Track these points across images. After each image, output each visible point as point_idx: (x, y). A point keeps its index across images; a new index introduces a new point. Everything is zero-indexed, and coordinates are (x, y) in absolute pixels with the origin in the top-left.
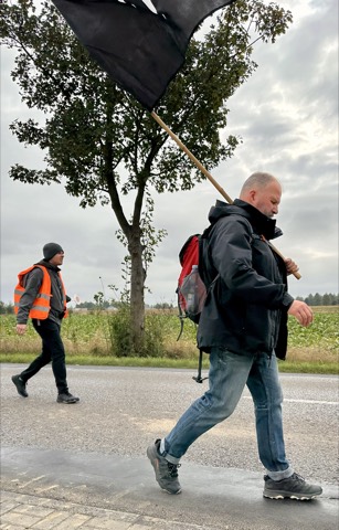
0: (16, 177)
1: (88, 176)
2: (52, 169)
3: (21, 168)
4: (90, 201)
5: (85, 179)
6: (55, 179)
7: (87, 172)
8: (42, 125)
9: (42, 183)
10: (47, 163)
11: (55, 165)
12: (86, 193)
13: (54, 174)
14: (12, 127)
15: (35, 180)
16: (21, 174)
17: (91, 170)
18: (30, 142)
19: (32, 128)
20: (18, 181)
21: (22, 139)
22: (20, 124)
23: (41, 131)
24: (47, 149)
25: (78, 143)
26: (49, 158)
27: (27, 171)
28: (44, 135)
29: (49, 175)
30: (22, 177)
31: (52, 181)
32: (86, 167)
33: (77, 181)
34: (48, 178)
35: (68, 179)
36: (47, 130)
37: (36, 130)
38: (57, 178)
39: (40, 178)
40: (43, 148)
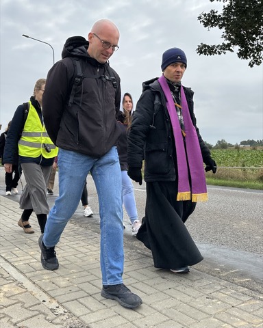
0: (201, 52)
1: (255, 43)
2: (227, 42)
3: (205, 46)
4: (256, 61)
5: (253, 45)
6: (229, 49)
7: (254, 40)
8: (220, 12)
9: (220, 54)
10: (224, 39)
11: (229, 39)
12: (253, 56)
13: (229, 45)
14: (200, 18)
15: (215, 52)
16: (205, 50)
17: (258, 38)
18: (212, 26)
19: (214, 16)
20: (203, 55)
21: (206, 25)
22: (205, 15)
23: (220, 16)
24: (224, 28)
25: (248, 19)
26: (225, 34)
27: (209, 47)
28: (222, 19)
29: (225, 47)
30: (205, 52)
31: (227, 51)
32: (254, 36)
33: (246, 48)
34: (224, 50)
35: (240, 48)
36: (224, 14)
37: (216, 16)
38: (231, 48)
39: (218, 50)
40: (221, 28)
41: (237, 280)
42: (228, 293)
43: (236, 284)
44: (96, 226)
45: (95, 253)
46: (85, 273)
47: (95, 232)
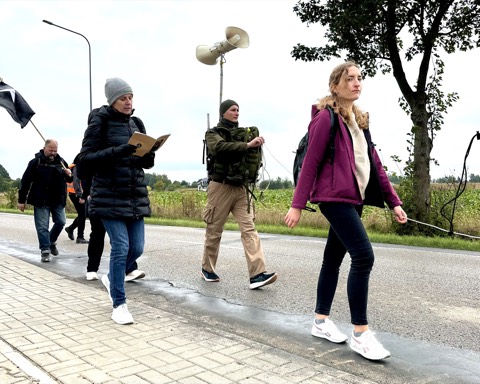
0: (298, 57)
1: (369, 46)
2: (332, 44)
3: (303, 47)
4: (369, 71)
5: (365, 49)
6: (335, 54)
7: (367, 42)
8: (323, 2)
9: (322, 60)
10: (328, 39)
11: (335, 40)
12: (365, 64)
13: (334, 49)
14: (296, 9)
15: (316, 57)
16: (303, 53)
17: (372, 39)
18: (312, 21)
19: (315, 8)
20: (300, 60)
21: (304, 19)
22: (303, 5)
23: (323, 7)
24: (328, 25)
25: (359, 13)
26: (329, 32)
27: (308, 49)
28: (325, 11)
29: (330, 51)
30: (303, 55)
31: (332, 57)
32: (367, 37)
33: (357, 53)
34: (328, 54)
35: (348, 52)
36: (328, 5)
37: (318, 8)
38: (337, 52)
39: (320, 55)
40: (324, 24)
41: (337, 363)
42: (323, 380)
43: (334, 367)
44: (149, 296)
45: (146, 334)
46: (132, 362)
47: (148, 304)
